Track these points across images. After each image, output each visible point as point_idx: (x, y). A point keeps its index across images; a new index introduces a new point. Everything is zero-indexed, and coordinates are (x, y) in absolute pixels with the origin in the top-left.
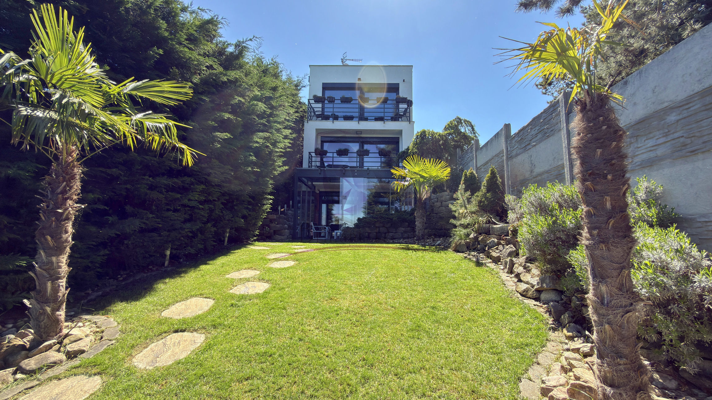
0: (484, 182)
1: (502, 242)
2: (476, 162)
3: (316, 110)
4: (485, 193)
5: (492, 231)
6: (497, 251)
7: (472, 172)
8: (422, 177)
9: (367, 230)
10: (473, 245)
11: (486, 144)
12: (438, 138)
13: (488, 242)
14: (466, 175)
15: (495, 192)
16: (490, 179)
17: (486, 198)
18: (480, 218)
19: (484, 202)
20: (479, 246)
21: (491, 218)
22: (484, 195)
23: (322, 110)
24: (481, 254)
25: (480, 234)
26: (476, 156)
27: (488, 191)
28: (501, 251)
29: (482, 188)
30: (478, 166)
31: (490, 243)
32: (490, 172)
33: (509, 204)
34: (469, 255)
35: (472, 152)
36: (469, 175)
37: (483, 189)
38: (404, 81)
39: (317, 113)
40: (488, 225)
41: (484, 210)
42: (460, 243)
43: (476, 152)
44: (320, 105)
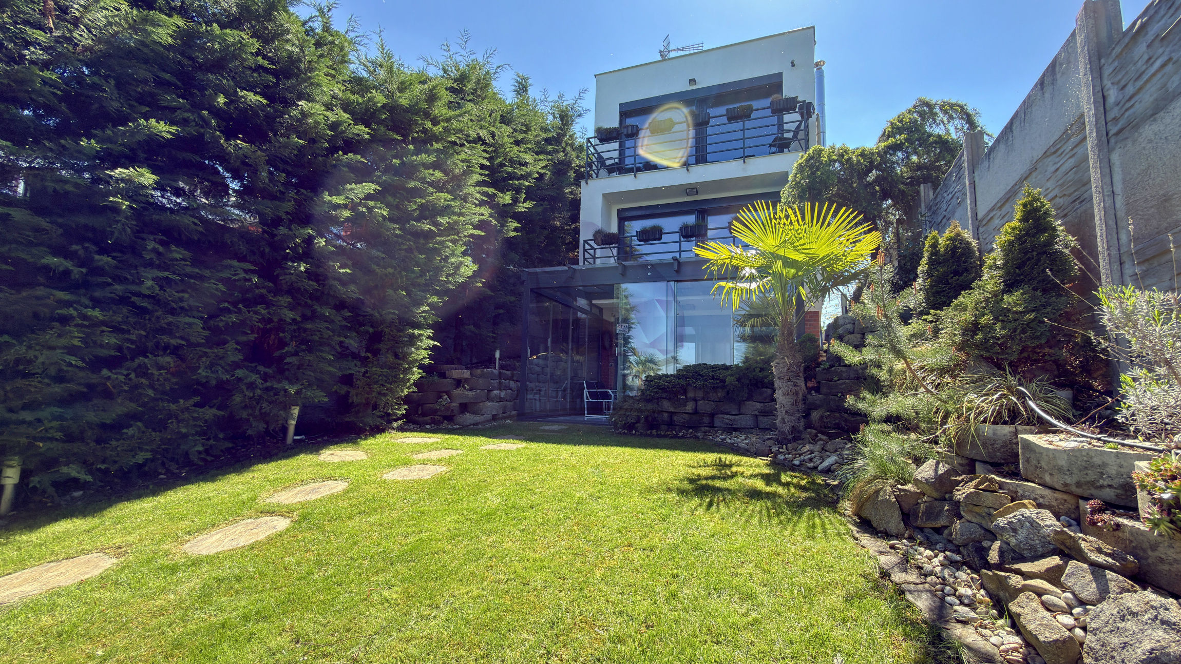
0: (996, 256)
1: (1087, 543)
2: (975, 202)
3: (605, 156)
4: (995, 295)
5: (1028, 460)
6: (1059, 598)
7: (958, 235)
8: (788, 263)
9: (667, 405)
10: (931, 513)
11: (1008, 129)
12: (858, 161)
13: (1002, 521)
14: (934, 246)
15: (1048, 288)
16: (1019, 238)
17: (1001, 315)
18: (972, 396)
19: (989, 328)
20: (958, 525)
21: (1021, 396)
22: (994, 302)
23: (620, 154)
24: (963, 575)
25: (970, 468)
26: (973, 184)
27: (1010, 286)
28: (1082, 603)
29: (985, 277)
30: (980, 216)
31: (1013, 528)
32: (1018, 215)
33: (1126, 333)
34: (905, 562)
35: (960, 178)
36: (946, 246)
37: (990, 280)
38: (793, 65)
39: (608, 163)
40: (1007, 429)
41: (990, 360)
42: (877, 492)
43: (972, 171)
44: (615, 145)
